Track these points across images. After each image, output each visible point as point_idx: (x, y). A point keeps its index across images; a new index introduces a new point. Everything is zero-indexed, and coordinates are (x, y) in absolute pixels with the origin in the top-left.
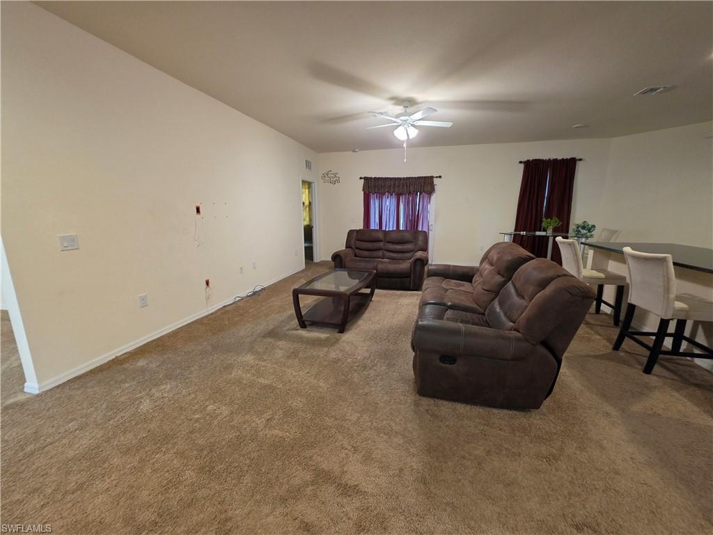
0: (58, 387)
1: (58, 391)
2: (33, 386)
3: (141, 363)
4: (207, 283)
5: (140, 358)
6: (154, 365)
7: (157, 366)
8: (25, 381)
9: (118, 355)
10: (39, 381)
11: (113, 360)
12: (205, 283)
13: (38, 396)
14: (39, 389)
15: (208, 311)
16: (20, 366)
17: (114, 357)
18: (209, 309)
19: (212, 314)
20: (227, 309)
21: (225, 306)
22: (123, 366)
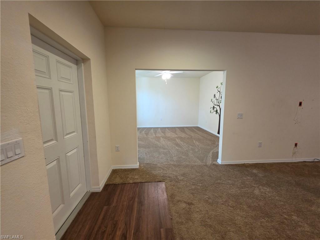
0: (226, 165)
1: (226, 166)
2: (219, 161)
3: (255, 171)
4: (296, 145)
5: (255, 169)
6: (261, 175)
7: (262, 177)
8: (218, 158)
9: (245, 163)
10: (222, 160)
11: (243, 164)
12: (294, 145)
13: (220, 165)
14: (221, 163)
15: (292, 160)
16: (218, 152)
17: (243, 163)
18: (293, 159)
19: (295, 163)
20: (305, 163)
21: (305, 162)
22: (247, 169)
